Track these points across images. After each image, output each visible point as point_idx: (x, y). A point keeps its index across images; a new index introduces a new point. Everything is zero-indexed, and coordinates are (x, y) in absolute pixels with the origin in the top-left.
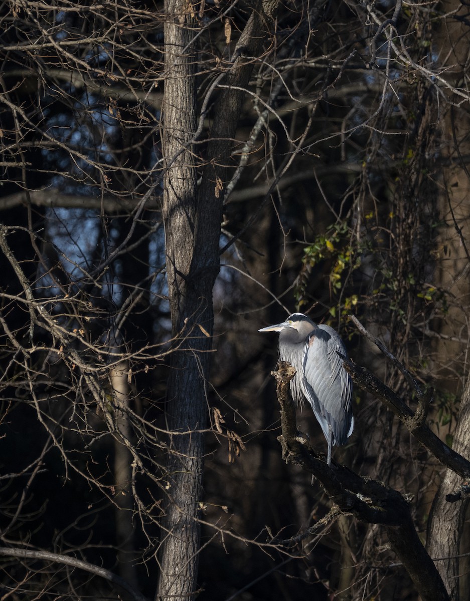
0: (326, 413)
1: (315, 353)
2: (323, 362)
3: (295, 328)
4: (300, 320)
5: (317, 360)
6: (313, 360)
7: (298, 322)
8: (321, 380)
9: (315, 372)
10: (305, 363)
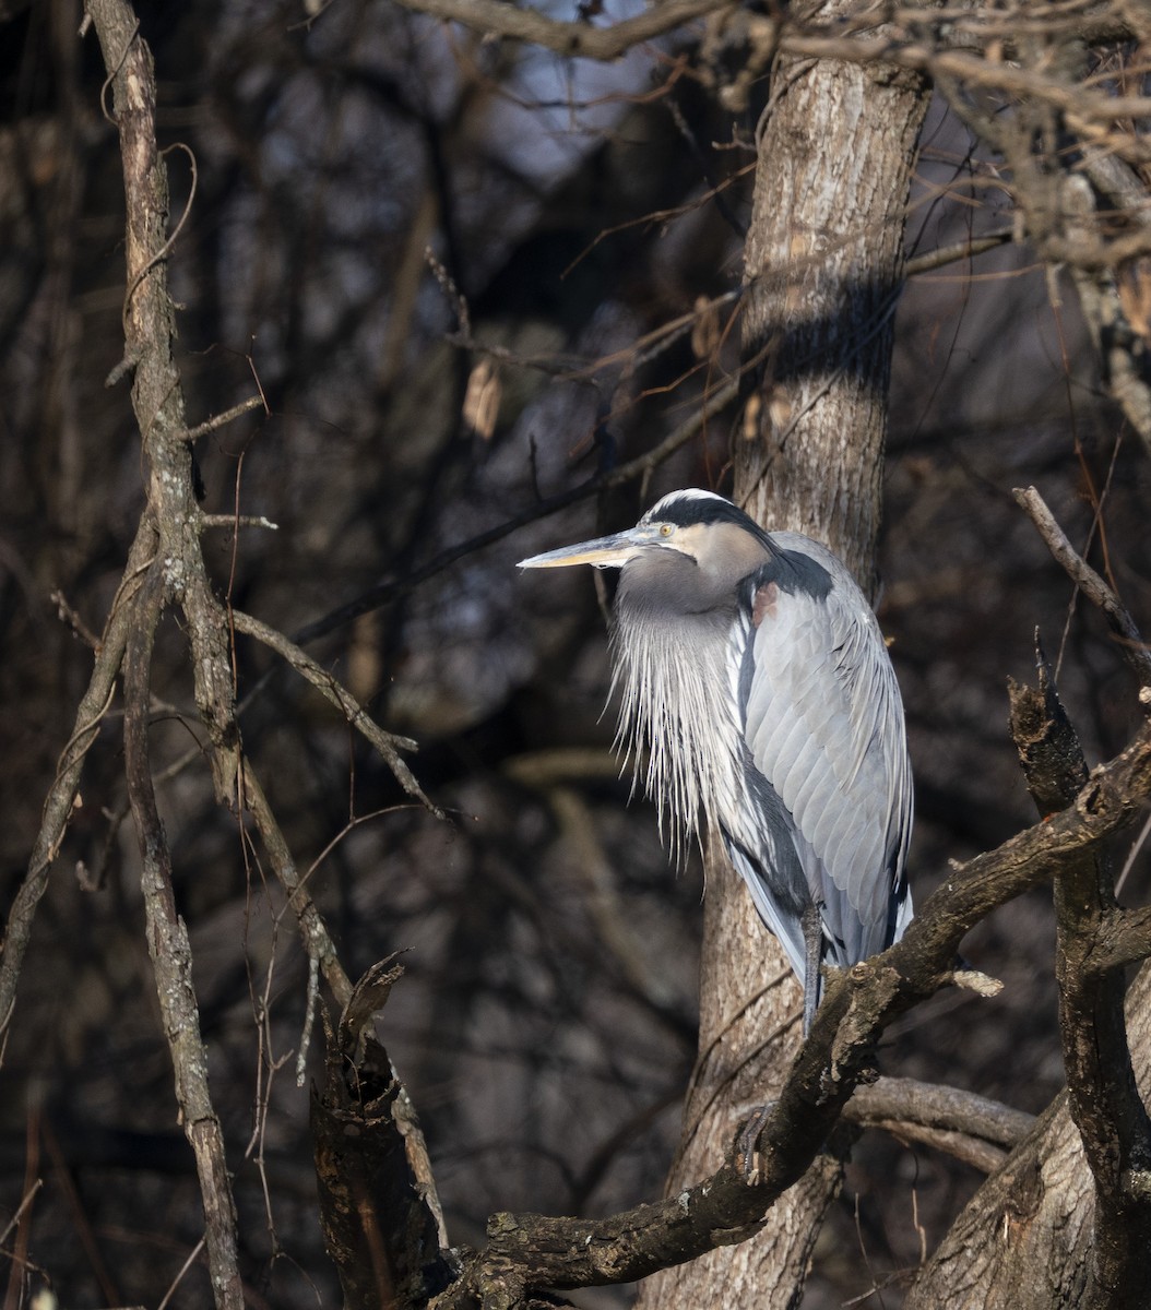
0: (828, 889)
1: (790, 648)
2: (821, 682)
3: (688, 551)
4: (708, 521)
5: (798, 674)
6: (781, 678)
7: (699, 529)
8: (813, 758)
9: (790, 725)
10: (745, 692)
